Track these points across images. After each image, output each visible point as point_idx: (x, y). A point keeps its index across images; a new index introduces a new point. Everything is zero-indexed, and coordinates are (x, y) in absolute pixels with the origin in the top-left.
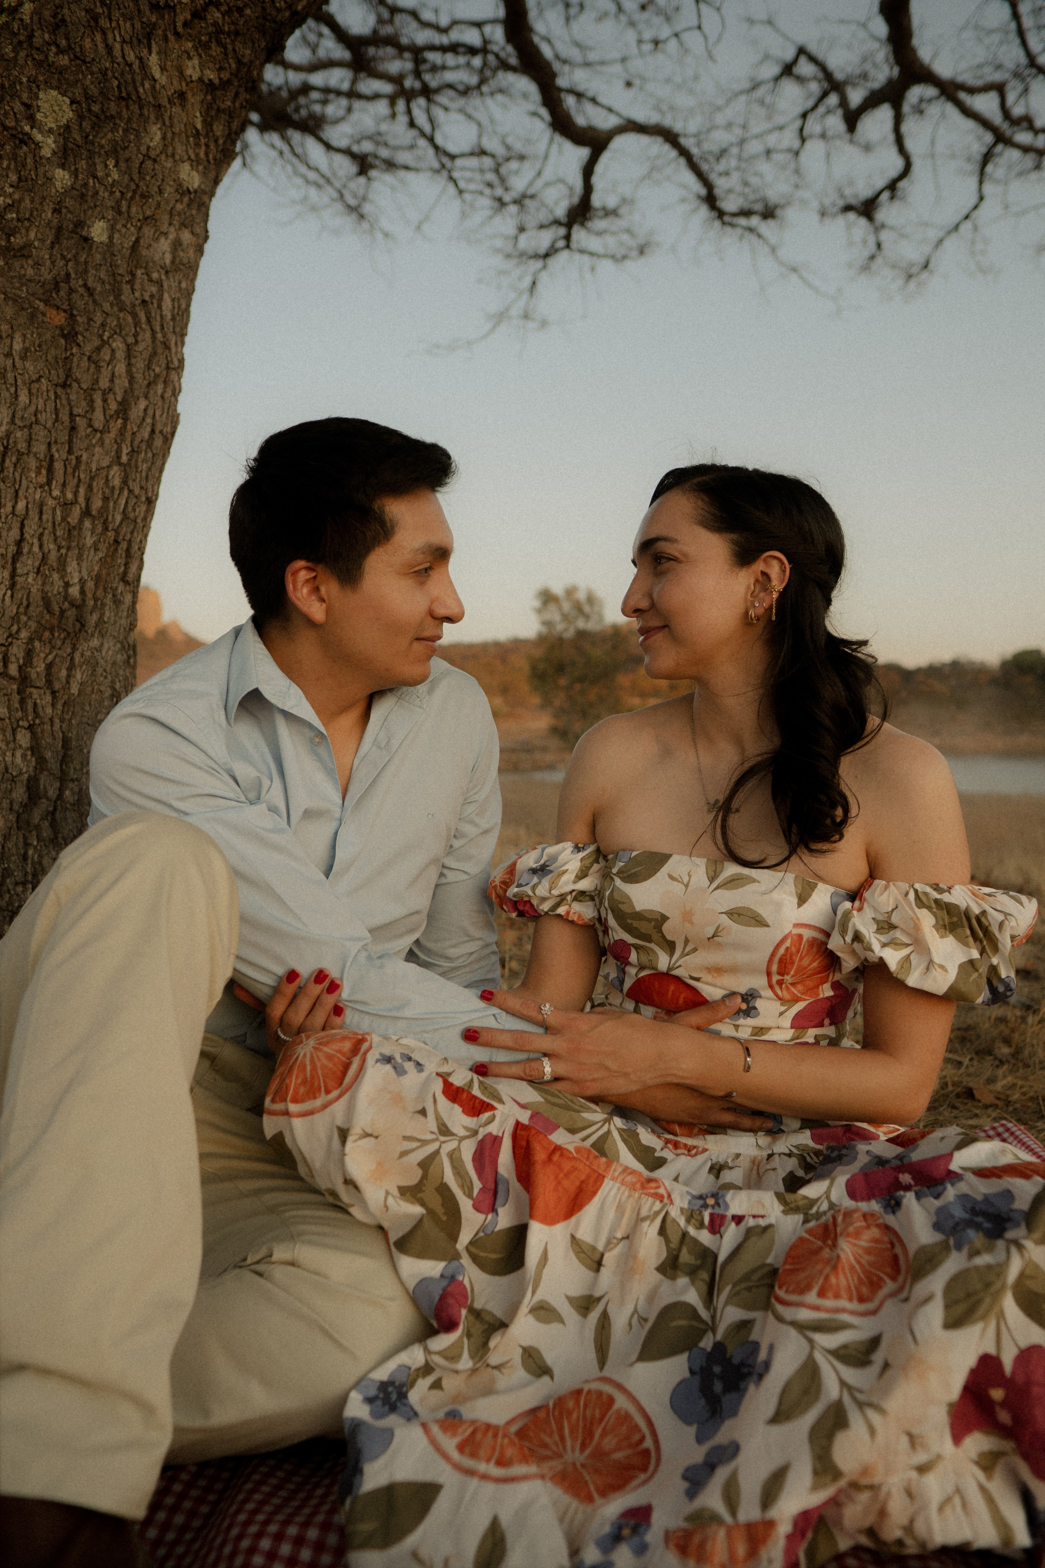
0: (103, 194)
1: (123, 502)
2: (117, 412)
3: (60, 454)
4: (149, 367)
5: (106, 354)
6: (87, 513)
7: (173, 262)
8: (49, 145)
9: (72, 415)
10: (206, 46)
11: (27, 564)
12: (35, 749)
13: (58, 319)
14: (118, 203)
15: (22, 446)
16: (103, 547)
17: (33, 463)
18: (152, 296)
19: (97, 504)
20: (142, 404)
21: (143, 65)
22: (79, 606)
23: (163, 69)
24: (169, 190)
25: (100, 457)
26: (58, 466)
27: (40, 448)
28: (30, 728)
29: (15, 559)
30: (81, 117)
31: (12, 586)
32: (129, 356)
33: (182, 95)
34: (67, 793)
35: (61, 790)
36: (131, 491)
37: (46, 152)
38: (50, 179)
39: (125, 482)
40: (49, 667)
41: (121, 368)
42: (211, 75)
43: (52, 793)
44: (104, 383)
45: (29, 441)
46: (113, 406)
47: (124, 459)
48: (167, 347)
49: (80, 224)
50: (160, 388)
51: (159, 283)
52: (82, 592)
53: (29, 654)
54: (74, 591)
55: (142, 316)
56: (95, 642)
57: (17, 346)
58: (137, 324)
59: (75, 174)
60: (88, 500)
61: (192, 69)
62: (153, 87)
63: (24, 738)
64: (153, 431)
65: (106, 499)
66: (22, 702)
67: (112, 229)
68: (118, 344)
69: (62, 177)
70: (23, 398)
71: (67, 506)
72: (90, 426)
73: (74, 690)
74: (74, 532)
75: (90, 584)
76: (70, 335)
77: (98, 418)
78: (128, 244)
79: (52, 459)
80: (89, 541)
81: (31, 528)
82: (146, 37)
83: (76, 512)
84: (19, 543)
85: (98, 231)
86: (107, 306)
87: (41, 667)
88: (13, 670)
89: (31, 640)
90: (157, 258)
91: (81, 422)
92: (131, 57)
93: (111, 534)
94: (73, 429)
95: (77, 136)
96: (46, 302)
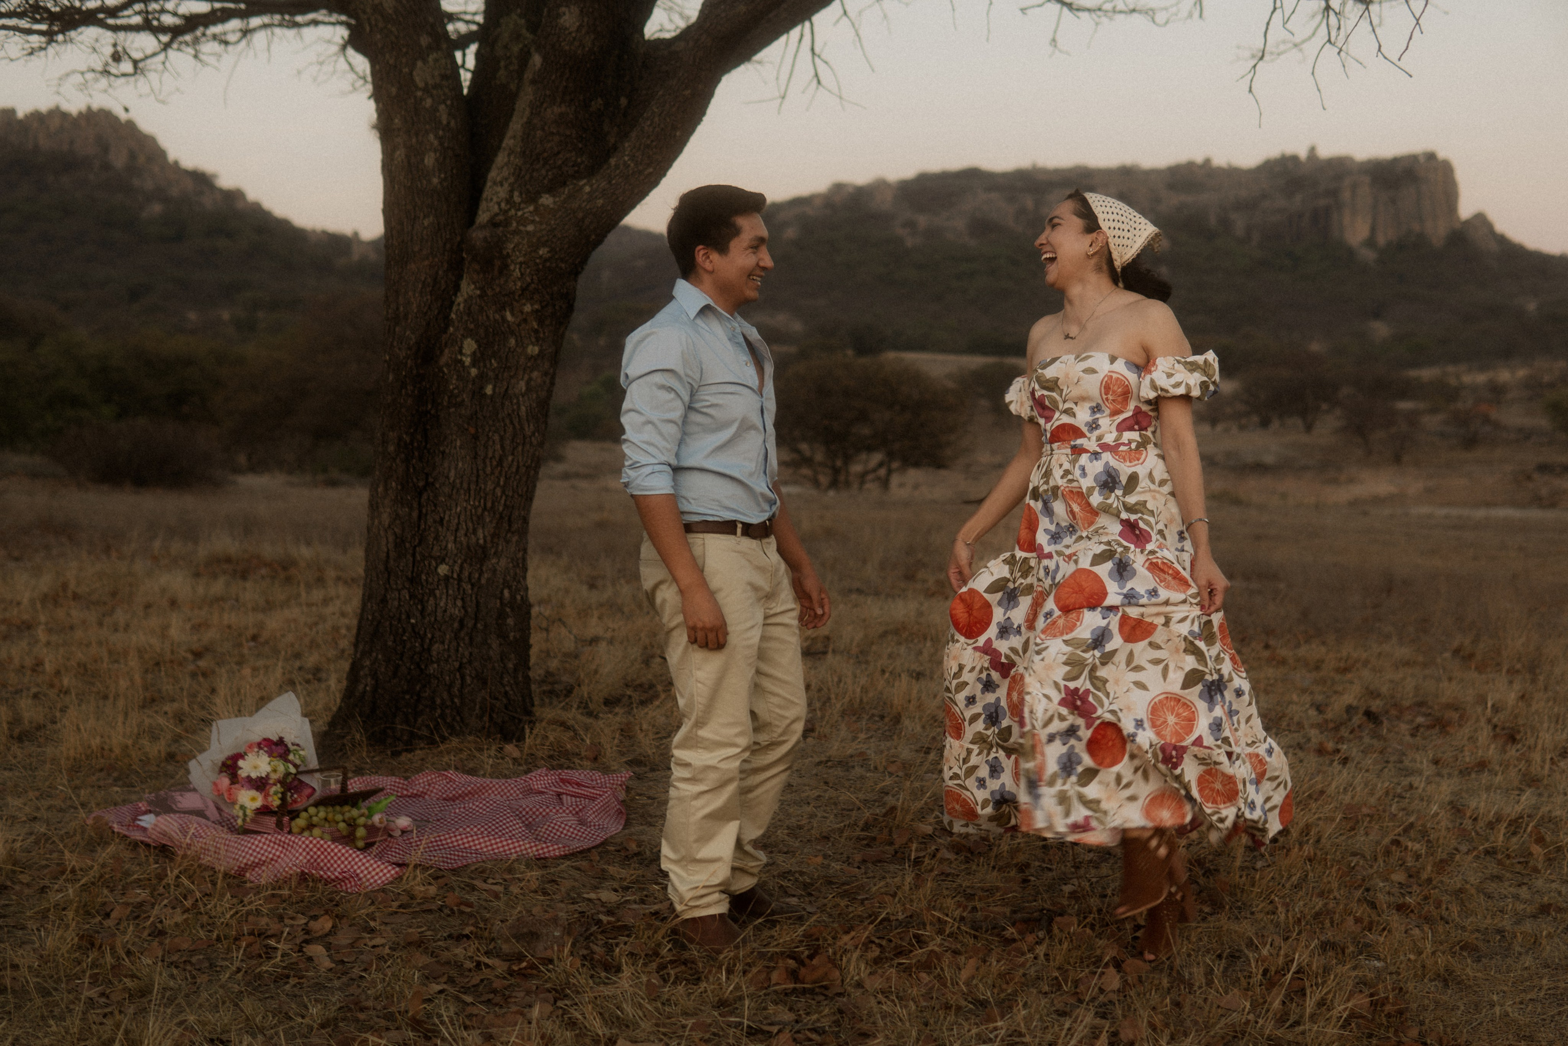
0: (491, 374)
1: (503, 502)
2: (497, 466)
3: (473, 487)
4: (513, 441)
5: (491, 443)
6: (485, 509)
7: (527, 389)
8: (467, 361)
9: (478, 470)
10: (532, 298)
11: (461, 532)
12: (463, 607)
13: (472, 430)
14: (497, 375)
15: (458, 485)
16: (495, 521)
17: (462, 492)
18: (513, 411)
19: (489, 505)
20: (510, 458)
21: (504, 319)
22: (484, 548)
23: (513, 314)
24: (522, 360)
25: (490, 486)
26: (472, 492)
27: (465, 485)
28: (462, 599)
29: (457, 530)
30: (479, 346)
31: (455, 541)
32: (502, 438)
33: (525, 320)
34: (479, 625)
35: (475, 624)
36: (507, 496)
37: (467, 364)
38: (469, 373)
39: (503, 492)
40: (470, 574)
41: (498, 447)
42: (536, 307)
43: (470, 625)
44: (490, 454)
45: (461, 483)
46: (495, 463)
47: (502, 483)
48: (522, 428)
49: (482, 388)
50: (520, 448)
51: (518, 403)
52: (485, 541)
53: (461, 567)
54: (481, 542)
55: (507, 421)
56: (494, 561)
57: (458, 443)
58: (505, 425)
59: (479, 369)
60: (485, 504)
61: (528, 308)
62: (509, 326)
63: (459, 603)
64: (518, 467)
65: (493, 503)
66: (458, 589)
67: (494, 387)
68: (496, 437)
69: (474, 372)
70: (460, 464)
71: (476, 508)
72: (484, 472)
73: (483, 581)
74: (480, 518)
75: (489, 538)
76: (476, 437)
77: (489, 469)
78: (503, 390)
79: (469, 489)
80: (488, 520)
81: (462, 517)
82: (503, 308)
83: (480, 510)
84: (459, 524)
85: (489, 390)
86: (491, 422)
87: (467, 574)
88: (455, 576)
89: (462, 564)
90: (517, 391)
91: (481, 472)
92: (497, 316)
93: (497, 516)
94: (478, 476)
95: (478, 355)
96: (468, 424)
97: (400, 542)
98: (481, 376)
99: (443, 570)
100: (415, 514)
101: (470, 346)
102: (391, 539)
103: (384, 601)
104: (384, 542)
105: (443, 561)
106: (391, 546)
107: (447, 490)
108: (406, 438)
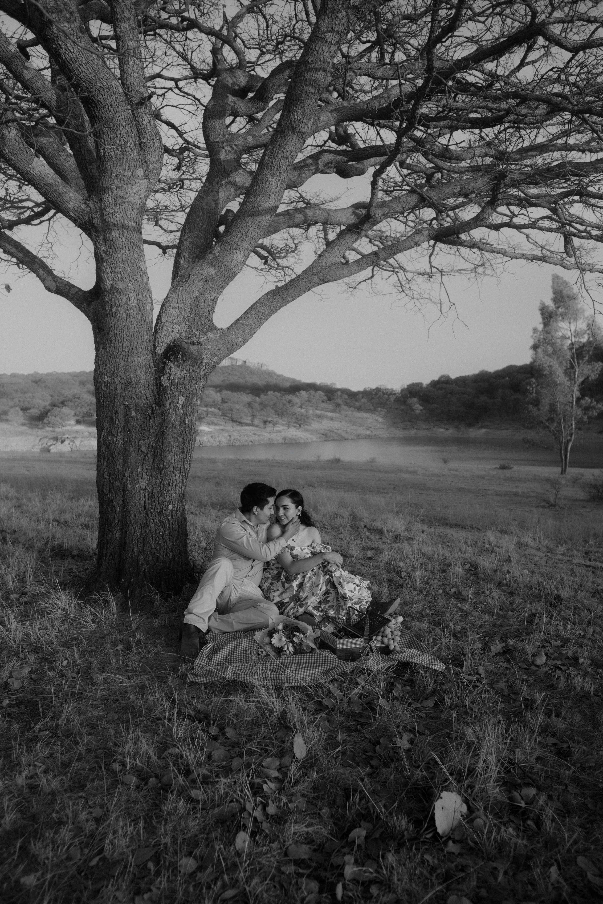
0: (188, 413)
3: (182, 467)
5: (189, 446)
6: (185, 477)
8: (180, 407)
9: (184, 459)
12: (178, 524)
13: (181, 440)
14: (190, 414)
15: (176, 466)
17: (177, 469)
26: (182, 469)
27: (179, 466)
29: (176, 488)
30: (185, 400)
31: (175, 493)
32: (192, 443)
38: (180, 413)
41: (191, 447)
44: (188, 451)
46: (189, 455)
49: (184, 420)
53: (177, 505)
57: (175, 446)
58: (193, 437)
59: (184, 411)
66: (176, 516)
68: (190, 443)
69: (182, 412)
70: (176, 456)
72: (186, 459)
76: (183, 443)
78: (190, 421)
79: (180, 468)
81: (178, 481)
84: (176, 484)
85: (187, 421)
87: (179, 508)
88: (175, 509)
89: (177, 503)
94: (184, 461)
95: (184, 404)
97: (151, 496)
98: (185, 415)
99: (171, 507)
100: (159, 481)
101: (182, 400)
102: (147, 494)
103: (146, 525)
104: (143, 496)
105: (170, 502)
106: (147, 498)
107: (171, 469)
108: (154, 444)
